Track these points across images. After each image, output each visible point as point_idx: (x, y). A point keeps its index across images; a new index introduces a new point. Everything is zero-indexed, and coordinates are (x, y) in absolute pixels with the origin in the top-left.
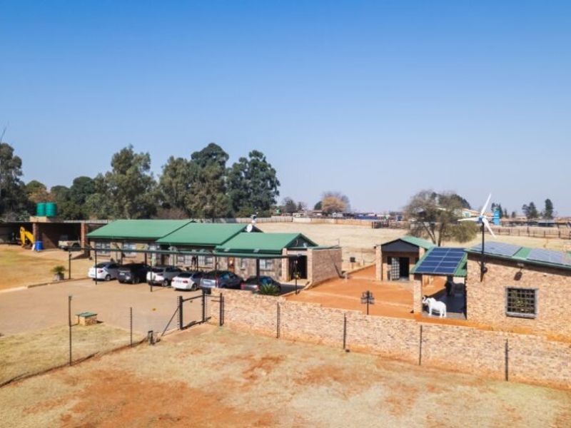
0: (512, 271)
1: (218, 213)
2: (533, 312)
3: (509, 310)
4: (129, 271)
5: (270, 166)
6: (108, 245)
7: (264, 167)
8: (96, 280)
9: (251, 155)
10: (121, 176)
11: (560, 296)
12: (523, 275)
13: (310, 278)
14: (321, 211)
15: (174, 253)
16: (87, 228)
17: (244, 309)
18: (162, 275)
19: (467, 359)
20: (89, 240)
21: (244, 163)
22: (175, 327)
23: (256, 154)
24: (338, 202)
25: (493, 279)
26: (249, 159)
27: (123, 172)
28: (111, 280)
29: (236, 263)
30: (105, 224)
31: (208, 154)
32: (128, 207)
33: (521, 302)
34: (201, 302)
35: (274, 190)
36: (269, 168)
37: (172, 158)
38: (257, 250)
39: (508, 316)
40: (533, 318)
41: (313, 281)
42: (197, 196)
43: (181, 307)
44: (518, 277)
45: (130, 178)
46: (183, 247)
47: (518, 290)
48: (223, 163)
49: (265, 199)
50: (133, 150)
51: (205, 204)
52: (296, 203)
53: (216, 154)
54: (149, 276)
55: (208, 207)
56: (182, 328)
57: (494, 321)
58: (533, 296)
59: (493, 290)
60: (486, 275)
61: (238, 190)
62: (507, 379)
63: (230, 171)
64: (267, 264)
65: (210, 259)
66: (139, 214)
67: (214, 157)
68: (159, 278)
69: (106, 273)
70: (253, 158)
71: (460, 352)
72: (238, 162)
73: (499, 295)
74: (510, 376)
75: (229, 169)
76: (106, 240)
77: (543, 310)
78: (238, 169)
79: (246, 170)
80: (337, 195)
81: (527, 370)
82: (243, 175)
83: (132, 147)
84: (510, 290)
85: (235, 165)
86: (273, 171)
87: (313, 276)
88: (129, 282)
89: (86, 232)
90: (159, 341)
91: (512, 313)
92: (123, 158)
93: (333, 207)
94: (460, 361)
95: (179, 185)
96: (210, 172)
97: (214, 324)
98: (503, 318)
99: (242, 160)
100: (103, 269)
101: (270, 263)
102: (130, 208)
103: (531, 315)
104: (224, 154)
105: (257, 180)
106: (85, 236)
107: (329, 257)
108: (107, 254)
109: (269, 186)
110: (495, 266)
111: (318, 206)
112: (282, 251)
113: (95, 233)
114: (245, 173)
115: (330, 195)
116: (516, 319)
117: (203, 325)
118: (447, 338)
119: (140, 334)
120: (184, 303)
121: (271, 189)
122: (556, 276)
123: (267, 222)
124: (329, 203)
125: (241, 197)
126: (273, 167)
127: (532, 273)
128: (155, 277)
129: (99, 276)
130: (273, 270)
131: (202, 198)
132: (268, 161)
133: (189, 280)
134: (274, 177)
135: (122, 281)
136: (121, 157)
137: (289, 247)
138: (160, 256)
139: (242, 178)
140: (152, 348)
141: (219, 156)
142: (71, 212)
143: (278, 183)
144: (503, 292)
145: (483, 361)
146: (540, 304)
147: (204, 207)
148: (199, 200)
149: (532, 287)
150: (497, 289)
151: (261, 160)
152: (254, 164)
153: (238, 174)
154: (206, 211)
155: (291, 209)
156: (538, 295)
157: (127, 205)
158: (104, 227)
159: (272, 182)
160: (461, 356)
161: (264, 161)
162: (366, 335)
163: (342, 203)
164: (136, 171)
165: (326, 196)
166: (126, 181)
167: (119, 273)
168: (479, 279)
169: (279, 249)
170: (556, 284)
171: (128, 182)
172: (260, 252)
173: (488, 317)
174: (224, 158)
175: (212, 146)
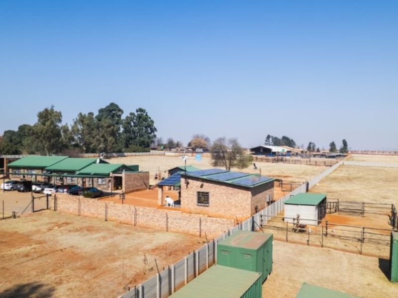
0: (199, 183)
1: (110, 150)
2: (208, 203)
3: (199, 202)
4: (22, 185)
5: (150, 118)
6: (19, 171)
7: (146, 118)
8: (5, 190)
9: (137, 111)
10: (42, 126)
11: (219, 195)
12: (204, 185)
13: (124, 189)
14: (191, 147)
15: (54, 176)
16: (8, 161)
17: (65, 202)
18: (40, 187)
19: (154, 223)
20: (9, 168)
21: (133, 116)
22: (30, 211)
23: (141, 110)
24: (203, 141)
25: (191, 188)
26: (136, 114)
27: (44, 124)
28: (14, 190)
29: (87, 181)
30: (19, 159)
31: (109, 110)
32: (47, 146)
33: (203, 198)
34: (46, 199)
35: (153, 134)
36: (149, 120)
37: (81, 114)
38: (93, 173)
39: (198, 205)
40: (208, 206)
41: (125, 190)
42: (95, 139)
43: (33, 201)
44: (202, 186)
45: (48, 128)
46: (60, 172)
47: (202, 193)
48: (119, 116)
49: (146, 140)
50: (54, 108)
51: (99, 144)
52: (175, 141)
53: (115, 110)
54: (34, 187)
55: (102, 146)
56: (34, 212)
57: (192, 208)
58: (208, 196)
59: (191, 193)
60: (189, 186)
61: (129, 134)
62: (167, 231)
63: (124, 122)
64: (102, 181)
65: (74, 179)
66: (54, 151)
67: (114, 112)
68: (38, 189)
69: (11, 186)
70: (139, 113)
71: (151, 219)
72: (129, 116)
73: (193, 195)
74: (169, 229)
75: (123, 120)
76: (18, 168)
77: (212, 202)
78: (129, 120)
79: (135, 121)
80: (202, 137)
81: (175, 226)
82: (132, 124)
83: (53, 107)
84: (199, 193)
85: (127, 117)
86: (152, 122)
87: (125, 188)
88: (23, 191)
89: (7, 163)
90: (19, 217)
91: (199, 204)
92: (44, 115)
93: (199, 145)
94: (151, 223)
95: (85, 131)
96: (105, 123)
97: (52, 210)
98: (196, 206)
99: (131, 114)
100: (9, 184)
101: (103, 181)
102: (49, 147)
103: (207, 205)
104: (120, 110)
105: (141, 128)
106: (7, 166)
107: (139, 177)
108: (19, 176)
109: (150, 131)
110: (193, 181)
111: (190, 145)
112: (109, 174)
113: (13, 164)
114: (134, 123)
115: (197, 137)
116: (201, 207)
117: (46, 211)
118: (146, 213)
119: (8, 214)
120: (35, 200)
121: (151, 133)
122: (217, 186)
123: (146, 155)
124: (196, 142)
125: (131, 139)
126: (152, 119)
127: (208, 184)
128: (36, 188)
129: (6, 188)
130: (105, 185)
131: (98, 140)
132: (149, 115)
133: (52, 189)
134: (152, 126)
135: (20, 191)
136: (43, 114)
137: (114, 172)
138: (47, 177)
139: (131, 126)
140: (14, 219)
141: (116, 111)
142: (10, 150)
143: (155, 129)
144: (196, 194)
145: (159, 223)
146: (211, 199)
147: (99, 146)
148: (95, 141)
149: (208, 191)
150: (193, 192)
151: (145, 114)
152: (140, 117)
153: (129, 123)
154: (100, 148)
155: (171, 146)
156: (210, 195)
157: (46, 145)
158: (19, 160)
159: (151, 129)
160: (151, 221)
161: (146, 115)
162: (115, 213)
163: (206, 143)
164: (52, 123)
165: (194, 137)
166: (45, 130)
167: (17, 186)
168: (186, 187)
169: (108, 173)
170: (217, 189)
171: (47, 130)
172: (95, 174)
173: (190, 206)
174: (120, 113)
175: (112, 104)
